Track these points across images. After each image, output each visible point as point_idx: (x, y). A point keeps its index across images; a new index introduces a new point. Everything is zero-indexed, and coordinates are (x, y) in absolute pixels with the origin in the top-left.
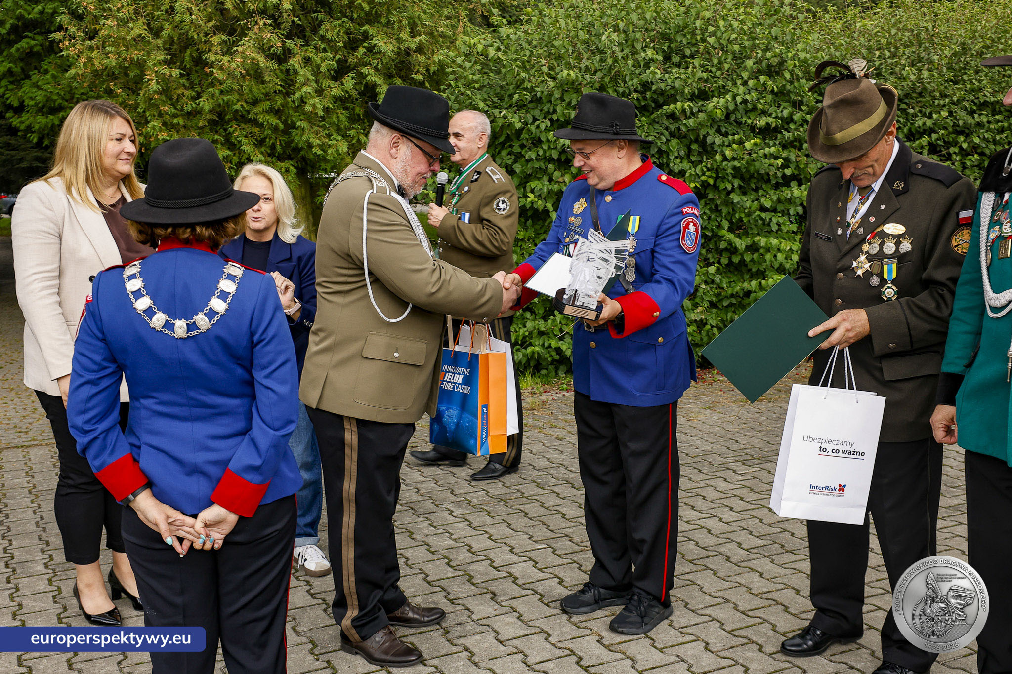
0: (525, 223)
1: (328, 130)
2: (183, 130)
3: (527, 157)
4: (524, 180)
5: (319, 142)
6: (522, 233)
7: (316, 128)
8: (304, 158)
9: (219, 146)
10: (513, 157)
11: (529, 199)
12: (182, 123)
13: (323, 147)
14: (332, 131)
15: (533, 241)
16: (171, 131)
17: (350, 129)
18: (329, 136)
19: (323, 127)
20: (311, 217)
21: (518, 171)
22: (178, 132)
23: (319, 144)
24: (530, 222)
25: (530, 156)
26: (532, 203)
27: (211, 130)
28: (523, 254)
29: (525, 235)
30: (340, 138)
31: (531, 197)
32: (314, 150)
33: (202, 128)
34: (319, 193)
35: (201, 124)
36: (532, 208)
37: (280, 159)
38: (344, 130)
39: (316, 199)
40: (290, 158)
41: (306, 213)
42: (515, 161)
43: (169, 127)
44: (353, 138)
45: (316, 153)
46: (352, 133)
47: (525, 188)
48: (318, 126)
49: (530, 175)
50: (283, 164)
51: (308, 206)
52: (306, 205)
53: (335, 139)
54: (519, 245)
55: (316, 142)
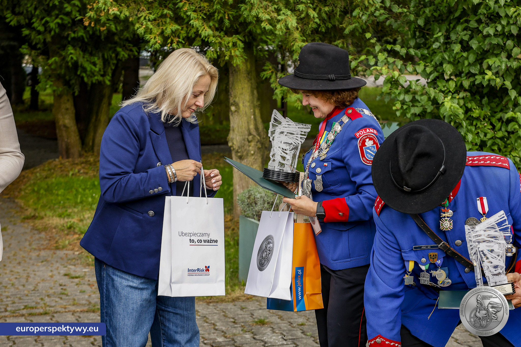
0: (481, 101)
1: (277, 5)
2: (133, 5)
3: (485, 33)
4: (480, 57)
5: (268, 17)
6: (477, 111)
7: (265, 3)
8: (251, 33)
9: (168, 20)
10: (470, 32)
11: (487, 77)
14: (281, 5)
15: (489, 120)
16: (121, 5)
17: (298, 3)
18: (278, 11)
20: (255, 92)
21: (474, 47)
22: (128, 7)
24: (485, 100)
25: (488, 32)
26: (489, 80)
27: (160, 5)
28: (478, 133)
29: (480, 114)
30: (289, 12)
31: (489, 74)
32: (263, 25)
33: (151, 3)
34: (265, 68)
36: (489, 85)
37: (229, 33)
38: (293, 5)
39: (262, 74)
40: (237, 33)
41: (251, 87)
42: (471, 37)
43: (120, 2)
44: (301, 12)
45: (264, 28)
46: (301, 7)
47: (481, 64)
48: (267, 1)
49: (487, 51)
50: (230, 39)
51: (253, 81)
52: (251, 79)
53: (284, 14)
54: (474, 123)
55: (265, 16)
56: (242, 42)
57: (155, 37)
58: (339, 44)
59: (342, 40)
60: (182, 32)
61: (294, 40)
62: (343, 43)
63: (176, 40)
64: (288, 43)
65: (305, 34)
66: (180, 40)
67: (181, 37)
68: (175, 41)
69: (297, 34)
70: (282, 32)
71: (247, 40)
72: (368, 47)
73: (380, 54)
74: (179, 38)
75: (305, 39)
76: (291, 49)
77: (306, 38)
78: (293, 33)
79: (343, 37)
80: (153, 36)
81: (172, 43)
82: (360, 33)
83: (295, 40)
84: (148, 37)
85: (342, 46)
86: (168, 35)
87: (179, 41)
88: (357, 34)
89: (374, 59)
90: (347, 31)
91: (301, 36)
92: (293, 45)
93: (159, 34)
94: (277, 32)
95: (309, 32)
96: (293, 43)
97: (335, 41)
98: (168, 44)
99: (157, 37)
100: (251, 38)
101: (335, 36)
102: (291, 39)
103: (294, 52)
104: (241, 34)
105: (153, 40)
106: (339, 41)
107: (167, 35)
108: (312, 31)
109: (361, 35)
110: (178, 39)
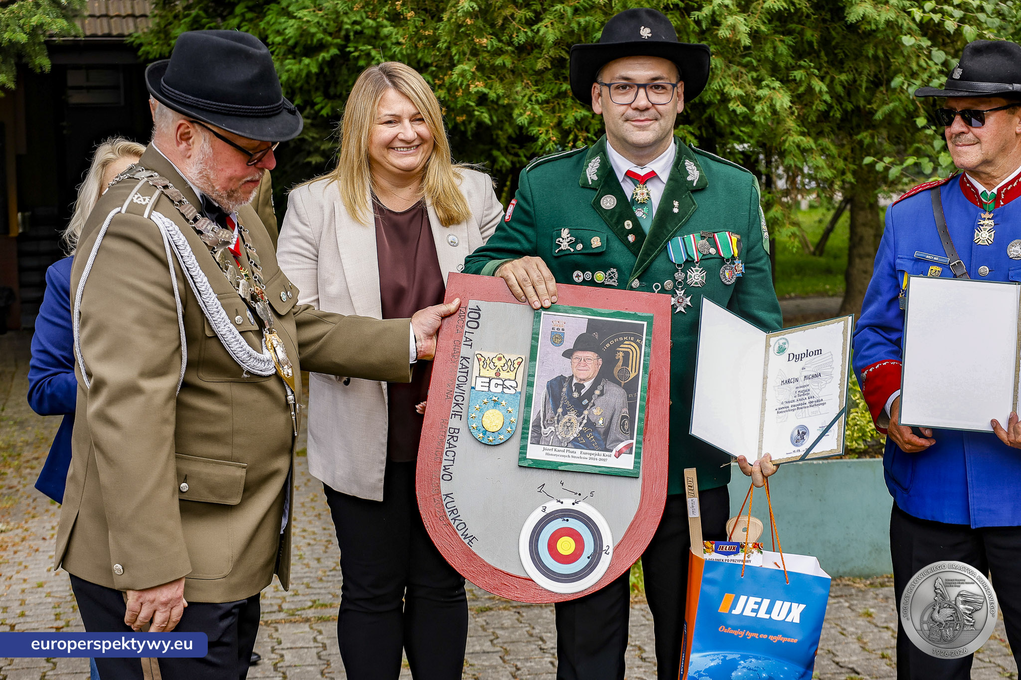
1: (756, 71)
2: (509, 76)
5: (740, 92)
7: (735, 68)
8: (710, 121)
9: (569, 102)
12: (509, 64)
13: (745, 101)
14: (763, 72)
16: (489, 78)
17: (794, 68)
18: (758, 82)
19: (749, 67)
22: (502, 80)
23: (740, 97)
27: (556, 76)
30: (777, 84)
32: (732, 106)
33: (540, 73)
35: (539, 65)
38: (784, 71)
43: (487, 72)
44: (799, 84)
45: (734, 111)
46: (798, 74)
48: (739, 64)
53: (768, 86)
55: (735, 91)
56: (696, 137)
57: (547, 131)
58: (865, 138)
59: (870, 131)
60: (593, 121)
61: (787, 133)
62: (873, 137)
63: (582, 135)
64: (775, 137)
65: (806, 123)
66: (589, 135)
67: (592, 131)
68: (580, 137)
69: (791, 123)
70: (765, 118)
71: (704, 135)
72: (918, 142)
73: (943, 154)
74: (588, 131)
75: (806, 130)
76: (780, 148)
77: (808, 129)
78: (784, 120)
79: (872, 126)
80: (543, 129)
81: (575, 140)
82: (903, 119)
83: (788, 131)
84: (534, 130)
85: (871, 141)
86: (570, 128)
87: (588, 137)
88: (898, 120)
89: (932, 164)
90: (879, 116)
91: (799, 126)
92: (785, 141)
93: (555, 127)
94: (756, 118)
95: (813, 118)
96: (784, 138)
97: (858, 133)
98: (569, 143)
99: (551, 131)
100: (711, 131)
101: (859, 126)
102: (781, 130)
103: (786, 153)
104: (695, 124)
105: (543, 136)
106: (865, 134)
107: (567, 127)
108: (819, 117)
109: (904, 123)
110: (585, 134)
